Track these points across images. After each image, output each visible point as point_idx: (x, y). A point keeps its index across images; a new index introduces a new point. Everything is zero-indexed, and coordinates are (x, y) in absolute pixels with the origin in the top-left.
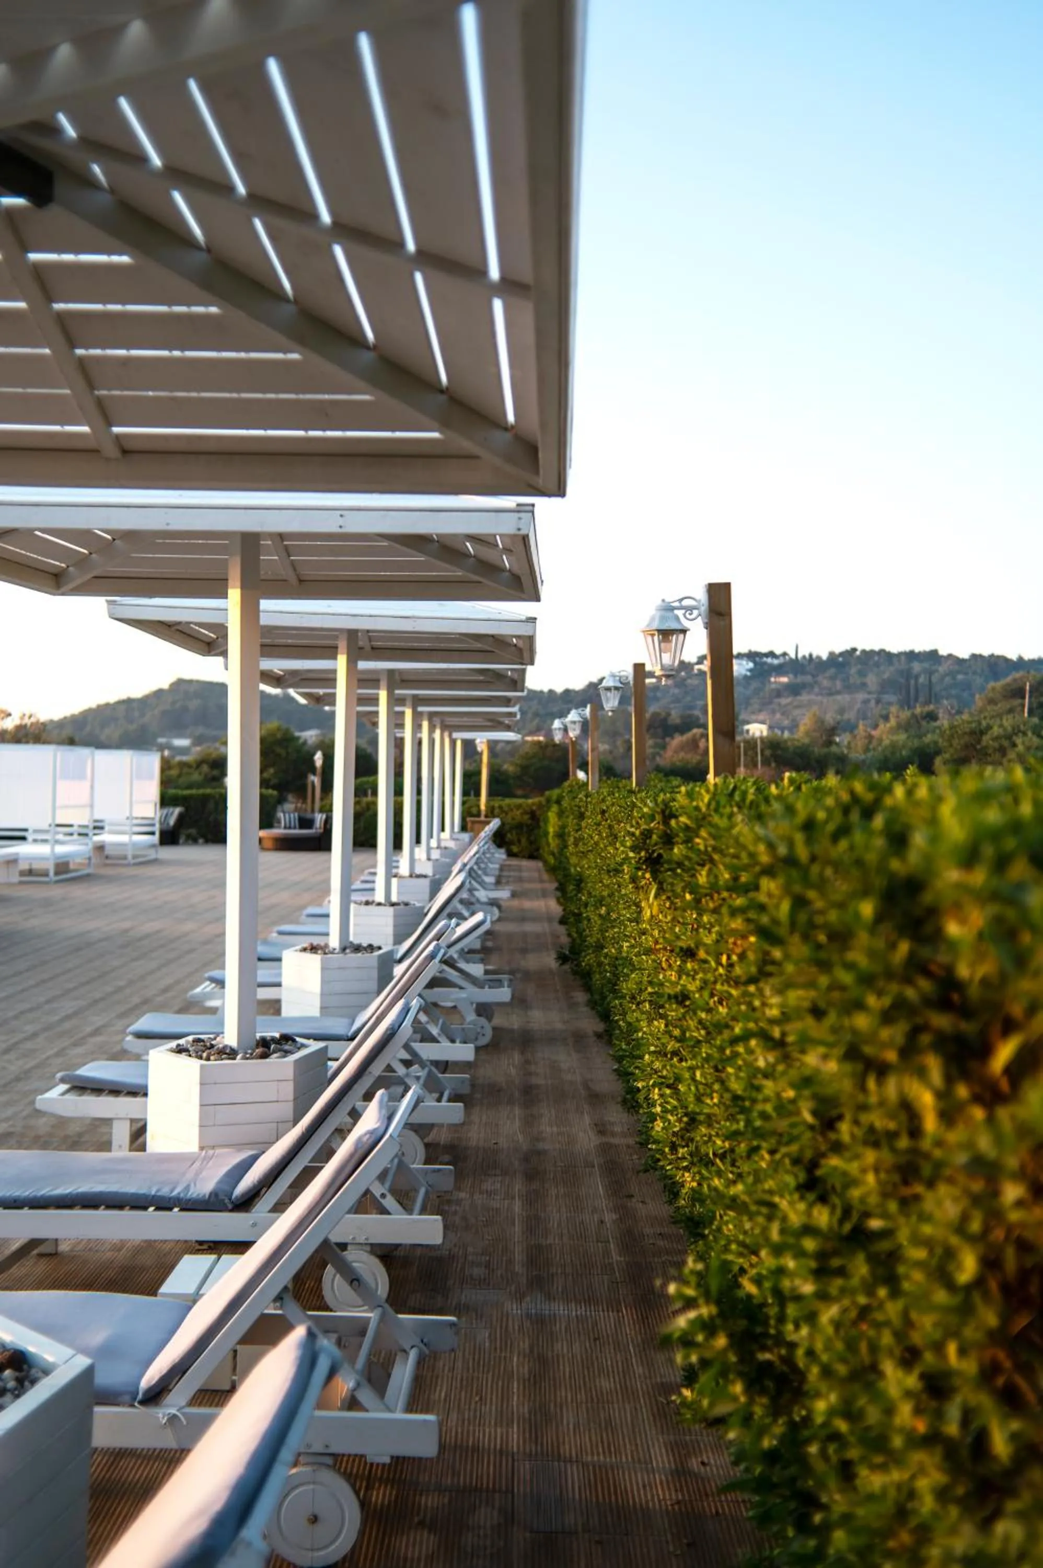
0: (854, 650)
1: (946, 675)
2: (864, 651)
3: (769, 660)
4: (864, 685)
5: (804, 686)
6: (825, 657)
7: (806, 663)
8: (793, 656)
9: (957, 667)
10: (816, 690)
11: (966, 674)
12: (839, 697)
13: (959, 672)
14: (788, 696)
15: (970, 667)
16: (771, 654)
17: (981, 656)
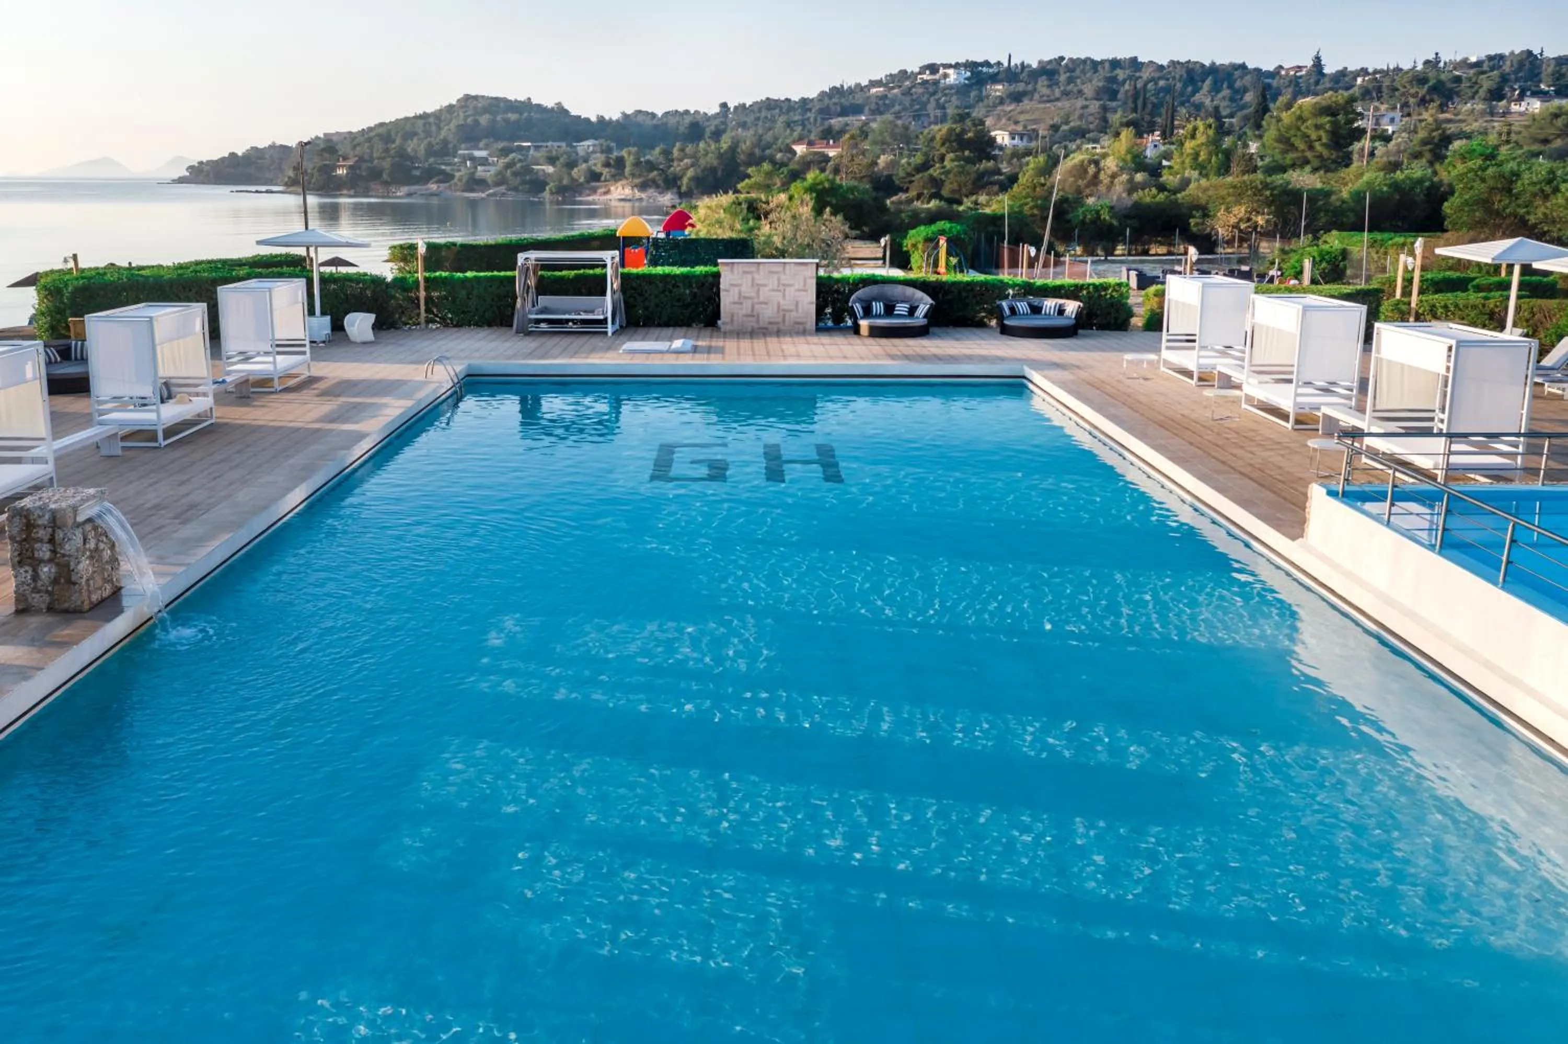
0: (1062, 58)
1: (1149, 81)
2: (1071, 60)
3: (985, 69)
4: (1080, 92)
5: (1024, 94)
6: (1035, 65)
7: (1019, 70)
8: (1006, 64)
9: (1157, 75)
10: (1036, 96)
11: (1168, 79)
12: (1059, 104)
13: (1160, 78)
14: (1011, 103)
15: (1170, 73)
16: (987, 64)
17: (1178, 62)
